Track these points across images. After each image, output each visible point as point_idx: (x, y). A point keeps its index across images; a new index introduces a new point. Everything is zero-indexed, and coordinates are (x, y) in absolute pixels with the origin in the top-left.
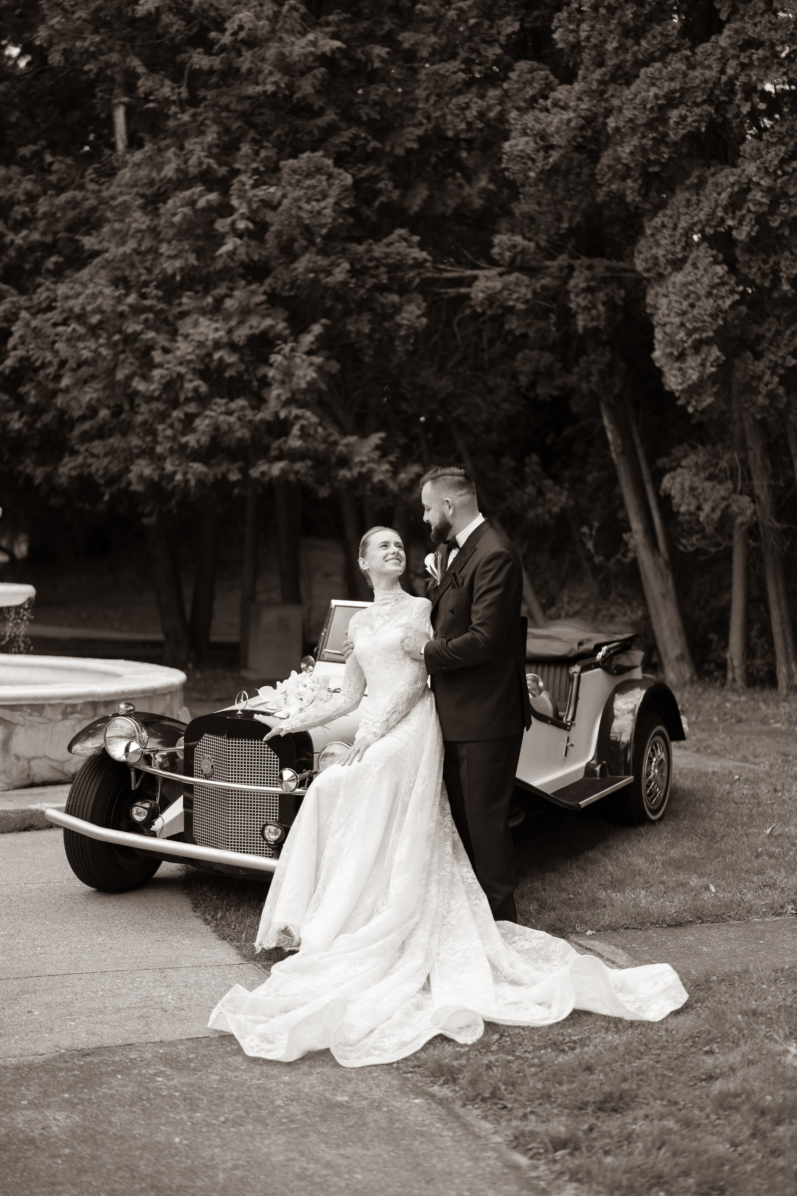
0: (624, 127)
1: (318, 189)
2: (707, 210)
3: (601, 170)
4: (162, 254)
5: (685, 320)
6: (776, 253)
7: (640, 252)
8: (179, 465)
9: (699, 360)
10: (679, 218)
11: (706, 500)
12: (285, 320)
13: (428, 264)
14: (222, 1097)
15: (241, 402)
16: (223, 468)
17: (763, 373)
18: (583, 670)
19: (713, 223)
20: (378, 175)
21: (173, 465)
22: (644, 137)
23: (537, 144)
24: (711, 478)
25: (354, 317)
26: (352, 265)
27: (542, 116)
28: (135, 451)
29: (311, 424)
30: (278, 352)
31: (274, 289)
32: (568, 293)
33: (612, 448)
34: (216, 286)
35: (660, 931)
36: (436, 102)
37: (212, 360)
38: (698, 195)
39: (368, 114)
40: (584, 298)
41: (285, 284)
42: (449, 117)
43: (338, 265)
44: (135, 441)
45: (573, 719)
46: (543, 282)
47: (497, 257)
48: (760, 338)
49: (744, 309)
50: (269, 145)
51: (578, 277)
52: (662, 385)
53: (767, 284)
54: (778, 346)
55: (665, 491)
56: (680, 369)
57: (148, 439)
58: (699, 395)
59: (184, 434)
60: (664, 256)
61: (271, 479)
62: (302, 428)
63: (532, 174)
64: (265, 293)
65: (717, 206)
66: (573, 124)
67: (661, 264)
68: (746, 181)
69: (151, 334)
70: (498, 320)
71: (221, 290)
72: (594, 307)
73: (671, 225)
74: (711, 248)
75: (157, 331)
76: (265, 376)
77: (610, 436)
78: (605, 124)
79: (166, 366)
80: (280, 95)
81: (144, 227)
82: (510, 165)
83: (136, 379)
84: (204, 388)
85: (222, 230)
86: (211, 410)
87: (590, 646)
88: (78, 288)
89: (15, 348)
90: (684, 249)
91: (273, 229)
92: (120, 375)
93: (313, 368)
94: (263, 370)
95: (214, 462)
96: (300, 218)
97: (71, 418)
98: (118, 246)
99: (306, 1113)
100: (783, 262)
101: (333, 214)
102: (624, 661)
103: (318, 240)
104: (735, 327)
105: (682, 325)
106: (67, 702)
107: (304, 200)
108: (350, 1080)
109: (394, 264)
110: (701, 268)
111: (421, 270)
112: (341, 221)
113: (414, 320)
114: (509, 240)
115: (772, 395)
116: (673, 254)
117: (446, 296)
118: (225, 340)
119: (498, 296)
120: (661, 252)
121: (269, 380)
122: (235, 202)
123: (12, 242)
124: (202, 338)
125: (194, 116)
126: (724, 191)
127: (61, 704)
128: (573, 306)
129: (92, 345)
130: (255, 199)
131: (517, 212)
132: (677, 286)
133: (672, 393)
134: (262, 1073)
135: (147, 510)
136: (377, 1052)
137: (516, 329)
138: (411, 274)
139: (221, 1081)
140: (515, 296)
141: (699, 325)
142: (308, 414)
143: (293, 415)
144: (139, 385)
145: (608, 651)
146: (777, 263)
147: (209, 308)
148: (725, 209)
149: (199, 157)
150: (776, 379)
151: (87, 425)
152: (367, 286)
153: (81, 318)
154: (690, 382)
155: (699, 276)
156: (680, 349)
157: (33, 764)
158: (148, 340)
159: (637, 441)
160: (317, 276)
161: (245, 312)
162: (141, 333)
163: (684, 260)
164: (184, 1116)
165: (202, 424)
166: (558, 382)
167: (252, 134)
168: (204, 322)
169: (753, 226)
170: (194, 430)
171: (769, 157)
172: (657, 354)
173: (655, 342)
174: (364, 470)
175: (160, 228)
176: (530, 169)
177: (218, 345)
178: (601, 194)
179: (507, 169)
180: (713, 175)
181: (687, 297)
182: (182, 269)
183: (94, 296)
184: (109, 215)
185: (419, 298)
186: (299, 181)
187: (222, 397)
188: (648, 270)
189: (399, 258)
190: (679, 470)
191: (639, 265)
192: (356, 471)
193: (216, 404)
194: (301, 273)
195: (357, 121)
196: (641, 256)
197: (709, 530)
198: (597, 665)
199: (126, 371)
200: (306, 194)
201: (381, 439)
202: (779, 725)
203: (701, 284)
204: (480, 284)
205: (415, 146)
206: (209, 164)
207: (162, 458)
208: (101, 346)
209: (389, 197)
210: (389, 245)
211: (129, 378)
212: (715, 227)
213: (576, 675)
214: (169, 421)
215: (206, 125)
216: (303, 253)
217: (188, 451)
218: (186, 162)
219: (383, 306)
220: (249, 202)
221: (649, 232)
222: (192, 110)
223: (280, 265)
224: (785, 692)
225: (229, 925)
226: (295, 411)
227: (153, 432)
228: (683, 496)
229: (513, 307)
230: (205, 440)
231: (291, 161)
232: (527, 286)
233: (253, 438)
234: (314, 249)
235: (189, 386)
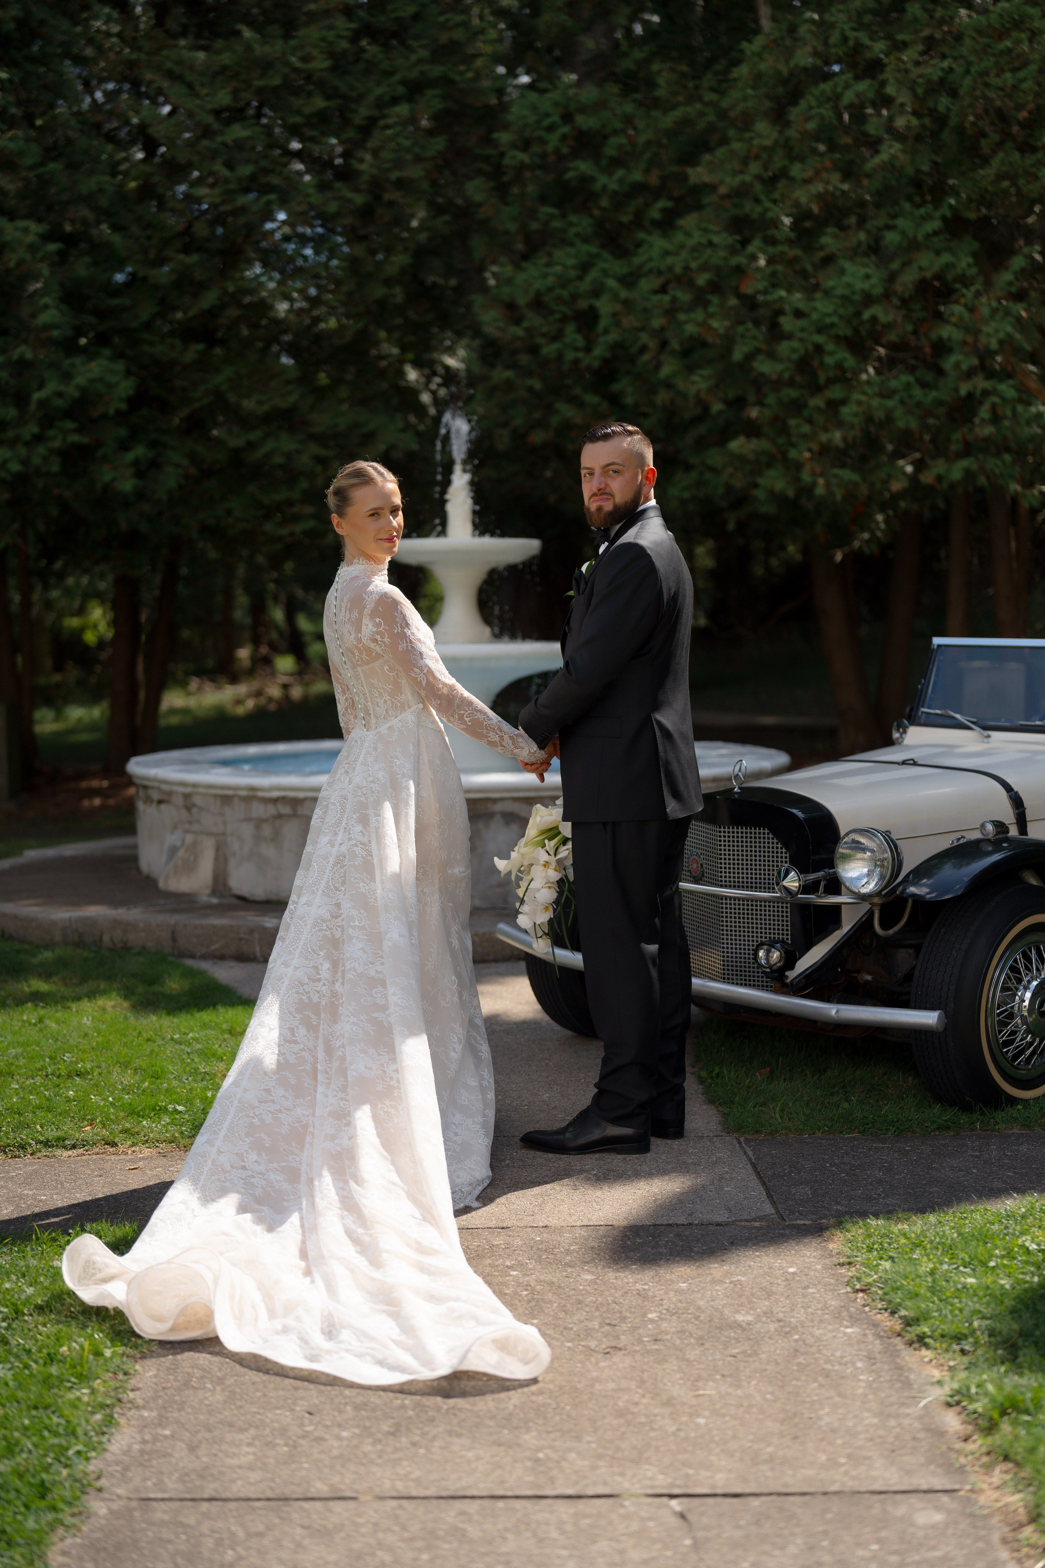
8: (822, 474)
21: (813, 475)
28: (763, 458)
30: (957, 301)
37: (862, 322)
57: (781, 440)
59: (826, 431)
61: (952, 486)
62: (994, 408)
75: (789, 288)
76: (941, 338)
79: (799, 335)
81: (771, 143)
83: (760, 357)
84: (849, 361)
85: (875, 133)
88: (681, 239)
89: (606, 332)
92: (738, 355)
94: (937, 330)
96: (988, 100)
97: (681, 420)
98: (735, 174)
101: (1035, 88)
103: (1016, 130)
118: (881, 290)
121: (946, 343)
122: (891, 90)
123: (604, 187)
124: (847, 292)
129: (699, 315)
130: (921, 81)
142: (1000, 388)
143: (978, 392)
144: (764, 367)
147: (861, 248)
149: (843, 32)
151: (702, 429)
153: (685, 279)
158: (774, 302)
160: (1014, 183)
161: (911, 248)
162: (765, 292)
165: (850, 413)
168: (852, 268)
170: (839, 423)
175: (791, 143)
177: (868, 299)
182: (820, 196)
183: (701, 248)
184: (728, 132)
199: (746, 349)
206: (857, 39)
207: (798, 466)
208: (711, 316)
211: (749, 357)
214: (806, 413)
217: (831, 453)
226: (983, 384)
227: (784, 430)
230: (854, 436)
233: (922, 427)
235: (829, 360)
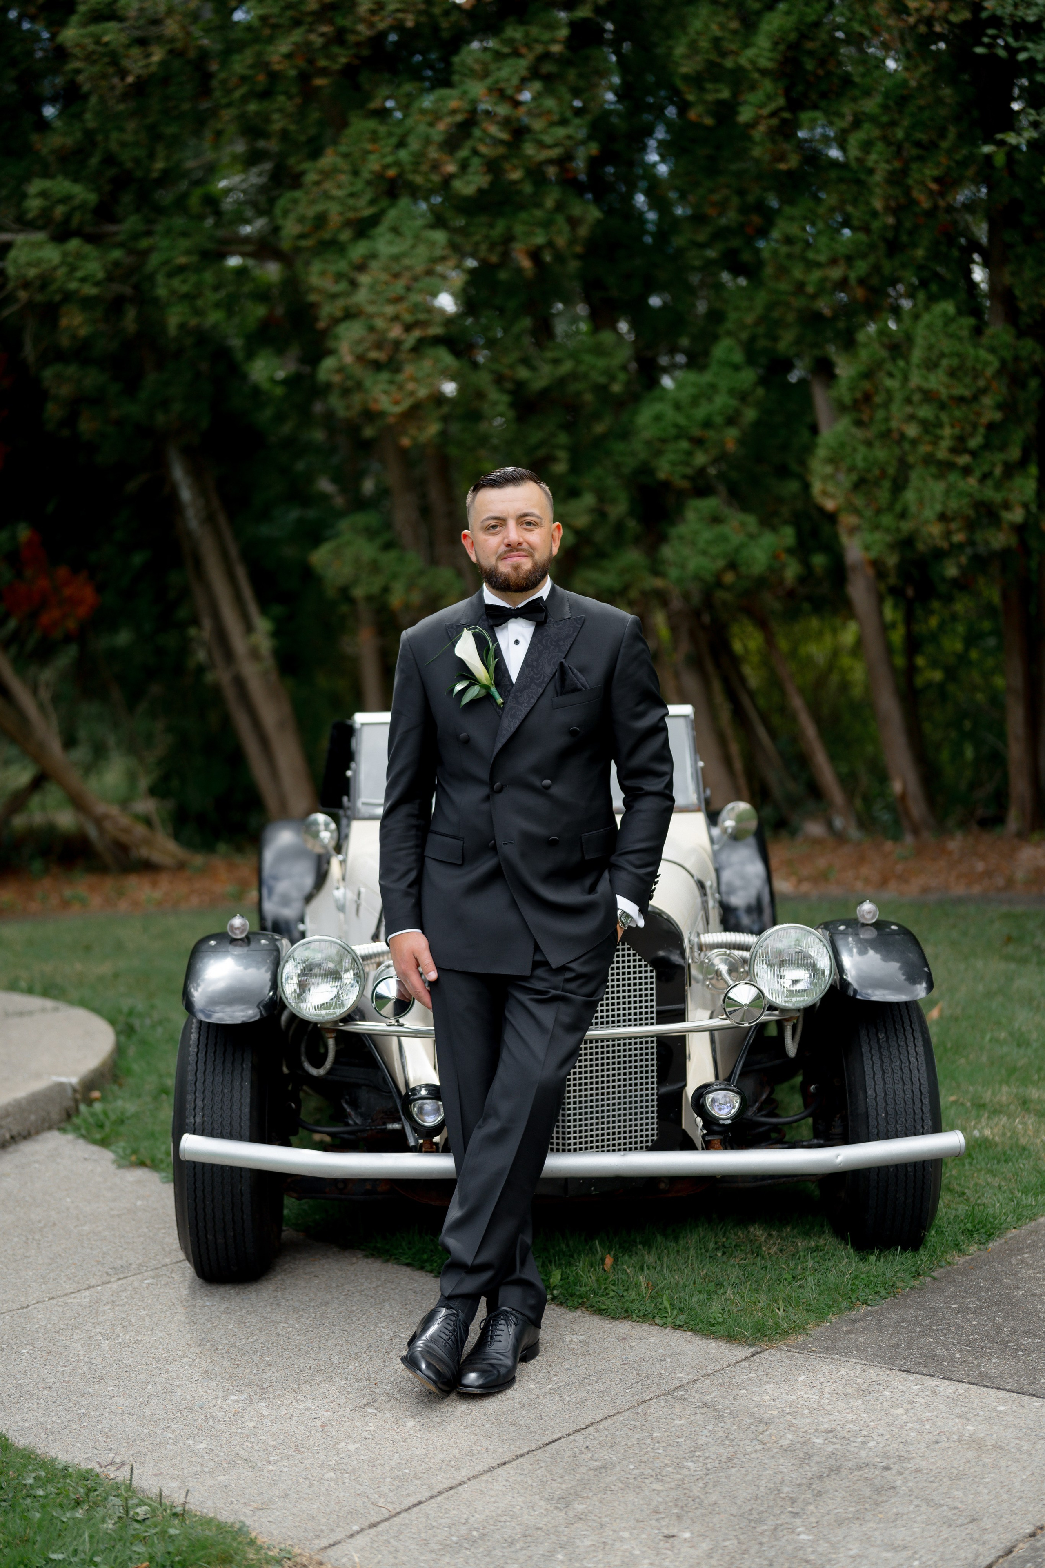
3: (224, 84)
5: (399, 310)
6: (508, 214)
7: (286, 211)
9: (426, 369)
10: (363, 158)
11: (395, 576)
19: (423, 168)
22: (311, 31)
24: (388, 546)
32: (149, 272)
33: (189, 513)
40: (183, 281)
46: (113, 254)
47: (36, 214)
51: (168, 249)
53: (496, 258)
56: (392, 382)
58: (420, 419)
60: (341, 214)
65: (428, 143)
67: (332, 226)
68: (469, 108)
70: (50, 311)
73: (347, 168)
77: (185, 497)
90: (372, 203)
105: (397, 316)
110: (409, 235)
114: (58, 188)
116: (354, 210)
119: (56, 274)
120: (331, 209)
126: (438, 121)
128: (161, 293)
132: (381, 259)
137: (78, 327)
140: (79, 274)
141: (421, 316)
146: (509, 229)
148: (441, 147)
154: (412, 401)
155: (407, 246)
156: (390, 353)
163: (374, 221)
166: (114, 414)
169: (483, 175)
188: (302, 236)
203: (414, 257)
204: (20, 255)
212: (425, 173)
221: (311, 177)
229: (76, 292)
232: (94, 260)
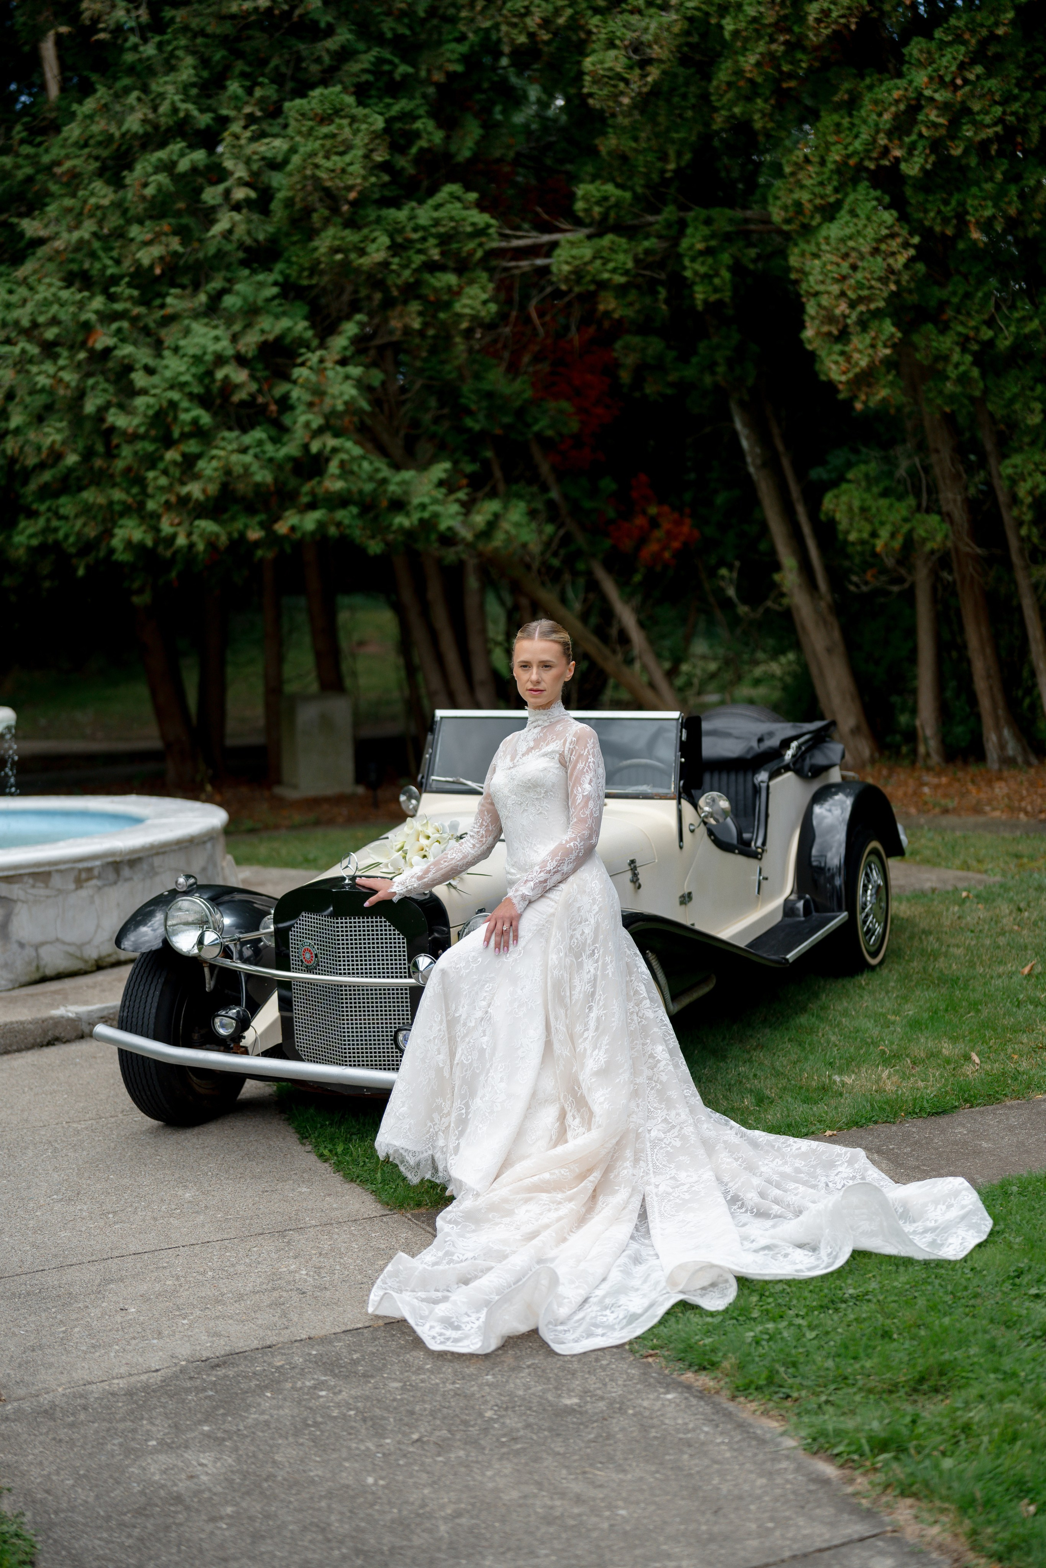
0: (746, 29)
1: (339, 139)
2: (864, 136)
3: (718, 87)
4: (132, 240)
5: (845, 288)
6: (959, 190)
7: (777, 198)
8: (179, 524)
9: (868, 341)
10: (828, 150)
11: (882, 523)
12: (306, 318)
13: (492, 231)
14: (412, 1413)
15: (258, 434)
16: (239, 524)
17: (951, 350)
18: (771, 777)
19: (874, 155)
20: (412, 111)
21: (172, 525)
22: (773, 41)
23: (629, 58)
24: (885, 494)
25: (399, 308)
26: (391, 237)
27: (634, 19)
28: (117, 508)
29: (353, 459)
30: (303, 364)
31: (287, 277)
32: (679, 256)
33: (749, 459)
34: (209, 280)
35: (919, 1122)
36: (485, 8)
37: (213, 380)
38: (851, 115)
39: (392, 29)
40: (703, 263)
41: (303, 269)
42: (504, 28)
43: (374, 240)
44: (118, 495)
45: (764, 843)
46: (646, 244)
47: (581, 214)
48: (943, 304)
49: (921, 267)
50: (266, 81)
51: (693, 236)
52: (815, 375)
53: (949, 232)
54: (968, 314)
55: (827, 514)
56: (842, 353)
57: (135, 490)
58: (869, 385)
59: (183, 483)
60: (810, 201)
61: (303, 536)
62: (342, 464)
63: (626, 101)
64: (276, 284)
65: (878, 132)
66: (676, 29)
67: (808, 213)
68: (913, 95)
69: (127, 350)
70: (589, 298)
71: (216, 284)
72: (717, 274)
73: (816, 159)
74: (875, 187)
75: (135, 343)
76: (286, 397)
77: (745, 444)
78: (721, 27)
79: (153, 392)
80: (277, 12)
81: (106, 202)
82: (594, 89)
83: (113, 410)
84: (206, 419)
85: (212, 202)
86: (217, 447)
87: (775, 742)
88: (23, 291)
90: (836, 190)
91: (280, 195)
92: (90, 407)
93: (350, 382)
94: (281, 389)
95: (226, 516)
96: (315, 179)
97: (24, 468)
98: (70, 230)
99: (528, 1426)
100: (970, 202)
101: (362, 172)
102: (819, 759)
103: (345, 208)
104: (910, 292)
105: (843, 294)
106: (81, 865)
107: (321, 154)
108: (574, 1374)
109: (446, 233)
110: (863, 216)
111: (484, 239)
112: (373, 179)
113: (479, 307)
114: (598, 190)
115: (963, 379)
116: (822, 197)
117: (517, 272)
118: (230, 352)
119: (589, 268)
120: (805, 196)
121: (291, 402)
122: (229, 164)
124: (198, 352)
125: (160, 46)
126: (886, 110)
127: (72, 869)
128: (688, 274)
129: (49, 367)
130: (256, 157)
131: (603, 150)
132: (833, 242)
133: (831, 386)
134: (455, 1373)
135: (136, 585)
136: (600, 1331)
137: (614, 310)
138: (471, 245)
139: (403, 1389)
140: (611, 265)
141: (865, 293)
142: (349, 444)
143: (328, 449)
144: (118, 419)
145: (799, 747)
146: (962, 204)
147: (202, 309)
148: (889, 134)
149: (173, 103)
150: (969, 358)
151: (47, 476)
152: (414, 266)
153: (31, 331)
154: (857, 370)
155: (860, 227)
156: (840, 327)
157: (43, 951)
158: (124, 357)
159: (780, 447)
160: (347, 257)
161: (252, 312)
162: (115, 347)
163: (837, 206)
164: (370, 1445)
165: (207, 467)
166: (672, 377)
167: (240, 66)
168: (198, 327)
169: (927, 156)
170: (197, 477)
171: (944, 62)
172: (809, 333)
173: (806, 318)
174: (426, 515)
175: (127, 205)
176: (622, 93)
177: (220, 360)
178: (719, 120)
179: (591, 95)
180: (870, 88)
181: (845, 256)
182: (161, 258)
183: (47, 303)
184: (54, 188)
185: (484, 276)
186: (311, 129)
187: (230, 429)
188: (788, 221)
189: (452, 224)
190: (844, 486)
191: (777, 215)
192: (416, 516)
193: (223, 439)
194: (324, 255)
195: (380, 40)
196: (779, 203)
197: (890, 562)
198: (787, 768)
199: (98, 401)
200: (323, 146)
201: (446, 471)
202: (997, 814)
203: (864, 237)
204: (562, 254)
205: (459, 68)
206: (187, 110)
207: (156, 516)
208: (62, 368)
209: (430, 141)
210: (437, 207)
211: (102, 410)
212: (876, 159)
213: (764, 785)
214: (161, 466)
215: (178, 58)
216: (324, 228)
217: (191, 505)
218: (155, 109)
219: (435, 290)
220: (248, 161)
221: (787, 170)
222: (157, 39)
223: (294, 243)
224: (996, 766)
225: (355, 1162)
226: (331, 442)
227: (141, 482)
228: (851, 520)
229: (609, 280)
230: (213, 489)
231: (298, 102)
232: (626, 252)
233: (276, 480)
234: (339, 220)
235: (185, 417)
